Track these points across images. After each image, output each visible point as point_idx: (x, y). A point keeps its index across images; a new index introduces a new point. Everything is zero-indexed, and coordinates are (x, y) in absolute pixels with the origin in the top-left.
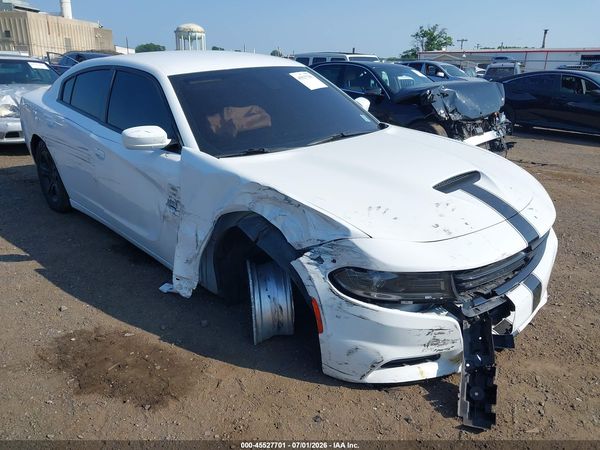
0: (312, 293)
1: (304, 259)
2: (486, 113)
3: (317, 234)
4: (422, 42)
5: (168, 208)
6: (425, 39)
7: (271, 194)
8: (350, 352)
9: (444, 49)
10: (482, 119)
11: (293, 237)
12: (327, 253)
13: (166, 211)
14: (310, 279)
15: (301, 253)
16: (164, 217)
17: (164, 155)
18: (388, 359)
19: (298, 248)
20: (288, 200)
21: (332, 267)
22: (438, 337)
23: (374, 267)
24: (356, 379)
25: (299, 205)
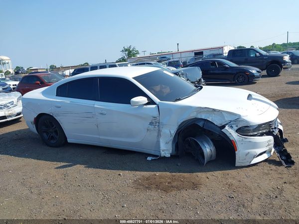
0: (231, 138)
1: (227, 128)
3: (228, 119)
4: (126, 54)
5: (150, 126)
7: (207, 109)
8: (247, 155)
9: (138, 56)
10: (197, 81)
11: (217, 122)
12: (234, 124)
13: (149, 127)
14: (230, 134)
15: (224, 127)
16: (148, 130)
17: (145, 106)
18: (258, 153)
19: (220, 126)
20: (214, 110)
21: (236, 128)
23: (251, 125)
24: (248, 164)
25: (220, 111)
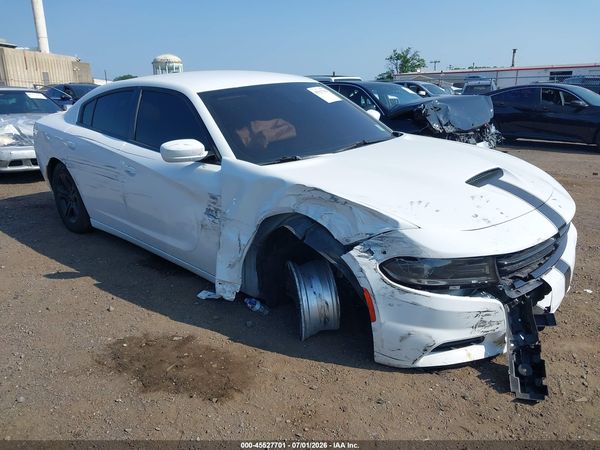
0: (363, 284)
1: (354, 252)
2: (477, 125)
3: (365, 228)
4: (396, 64)
5: (206, 216)
6: (399, 62)
7: (316, 194)
8: (403, 338)
9: (419, 71)
10: (474, 130)
11: (340, 233)
12: (376, 245)
13: (204, 219)
14: (362, 270)
15: (351, 247)
16: (202, 226)
17: (201, 167)
19: (345, 243)
20: (334, 198)
21: (383, 258)
22: (485, 319)
24: (409, 365)
25: (346, 202)
